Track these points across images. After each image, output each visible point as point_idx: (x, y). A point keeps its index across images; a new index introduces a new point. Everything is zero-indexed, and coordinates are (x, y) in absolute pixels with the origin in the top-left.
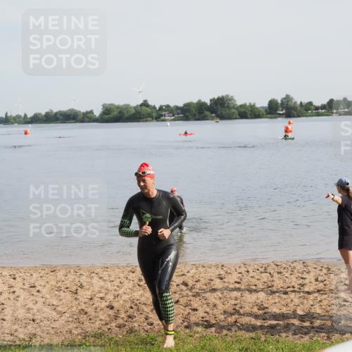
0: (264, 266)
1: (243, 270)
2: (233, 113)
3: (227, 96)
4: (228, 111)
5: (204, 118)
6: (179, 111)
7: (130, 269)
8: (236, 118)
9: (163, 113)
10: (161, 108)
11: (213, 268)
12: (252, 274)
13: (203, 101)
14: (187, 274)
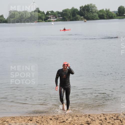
0: (116, 115)
1: (103, 118)
2: (95, 16)
3: (91, 4)
4: (91, 14)
5: (76, 19)
6: (60, 15)
7: (28, 118)
8: (97, 19)
9: (49, 16)
10: (48, 13)
11: (83, 117)
12: (108, 121)
13: (75, 8)
14: (66, 121)
